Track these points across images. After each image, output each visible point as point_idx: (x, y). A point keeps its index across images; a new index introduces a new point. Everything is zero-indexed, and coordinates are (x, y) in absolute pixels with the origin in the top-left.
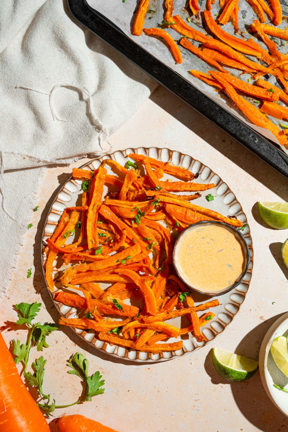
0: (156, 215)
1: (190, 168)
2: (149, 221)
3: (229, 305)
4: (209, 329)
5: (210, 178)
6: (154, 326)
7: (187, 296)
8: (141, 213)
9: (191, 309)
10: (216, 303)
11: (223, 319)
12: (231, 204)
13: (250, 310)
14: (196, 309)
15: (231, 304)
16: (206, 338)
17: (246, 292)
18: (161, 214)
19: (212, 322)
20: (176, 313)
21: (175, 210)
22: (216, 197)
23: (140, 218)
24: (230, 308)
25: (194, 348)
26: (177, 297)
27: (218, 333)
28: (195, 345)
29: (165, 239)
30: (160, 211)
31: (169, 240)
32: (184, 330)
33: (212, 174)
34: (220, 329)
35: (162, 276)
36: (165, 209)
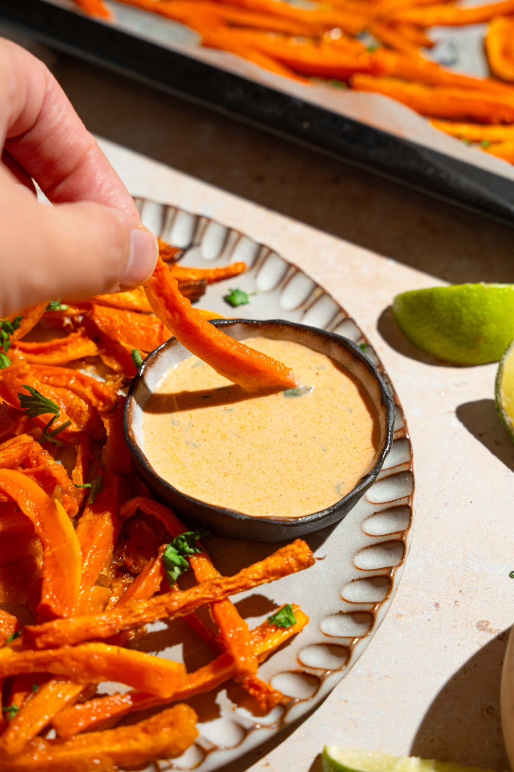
0: (65, 344)
1: (166, 233)
2: (42, 367)
3: (353, 586)
4: (295, 673)
5: (229, 248)
6: (74, 659)
7: (192, 550)
8: (11, 327)
9: (213, 584)
10: (300, 553)
11: (341, 634)
12: (306, 306)
13: (437, 605)
14: (229, 583)
15: (360, 579)
16: (285, 696)
17: (404, 531)
18: (79, 340)
19: (302, 649)
20: (156, 605)
21: (125, 320)
22: (254, 294)
23: (8, 340)
24: (360, 594)
25: (245, 732)
26: (155, 561)
27: (327, 670)
28: (247, 725)
29: (98, 405)
30: (75, 331)
31: (113, 398)
32: (197, 673)
33: (234, 236)
34: (334, 663)
35: (98, 509)
36: (93, 322)
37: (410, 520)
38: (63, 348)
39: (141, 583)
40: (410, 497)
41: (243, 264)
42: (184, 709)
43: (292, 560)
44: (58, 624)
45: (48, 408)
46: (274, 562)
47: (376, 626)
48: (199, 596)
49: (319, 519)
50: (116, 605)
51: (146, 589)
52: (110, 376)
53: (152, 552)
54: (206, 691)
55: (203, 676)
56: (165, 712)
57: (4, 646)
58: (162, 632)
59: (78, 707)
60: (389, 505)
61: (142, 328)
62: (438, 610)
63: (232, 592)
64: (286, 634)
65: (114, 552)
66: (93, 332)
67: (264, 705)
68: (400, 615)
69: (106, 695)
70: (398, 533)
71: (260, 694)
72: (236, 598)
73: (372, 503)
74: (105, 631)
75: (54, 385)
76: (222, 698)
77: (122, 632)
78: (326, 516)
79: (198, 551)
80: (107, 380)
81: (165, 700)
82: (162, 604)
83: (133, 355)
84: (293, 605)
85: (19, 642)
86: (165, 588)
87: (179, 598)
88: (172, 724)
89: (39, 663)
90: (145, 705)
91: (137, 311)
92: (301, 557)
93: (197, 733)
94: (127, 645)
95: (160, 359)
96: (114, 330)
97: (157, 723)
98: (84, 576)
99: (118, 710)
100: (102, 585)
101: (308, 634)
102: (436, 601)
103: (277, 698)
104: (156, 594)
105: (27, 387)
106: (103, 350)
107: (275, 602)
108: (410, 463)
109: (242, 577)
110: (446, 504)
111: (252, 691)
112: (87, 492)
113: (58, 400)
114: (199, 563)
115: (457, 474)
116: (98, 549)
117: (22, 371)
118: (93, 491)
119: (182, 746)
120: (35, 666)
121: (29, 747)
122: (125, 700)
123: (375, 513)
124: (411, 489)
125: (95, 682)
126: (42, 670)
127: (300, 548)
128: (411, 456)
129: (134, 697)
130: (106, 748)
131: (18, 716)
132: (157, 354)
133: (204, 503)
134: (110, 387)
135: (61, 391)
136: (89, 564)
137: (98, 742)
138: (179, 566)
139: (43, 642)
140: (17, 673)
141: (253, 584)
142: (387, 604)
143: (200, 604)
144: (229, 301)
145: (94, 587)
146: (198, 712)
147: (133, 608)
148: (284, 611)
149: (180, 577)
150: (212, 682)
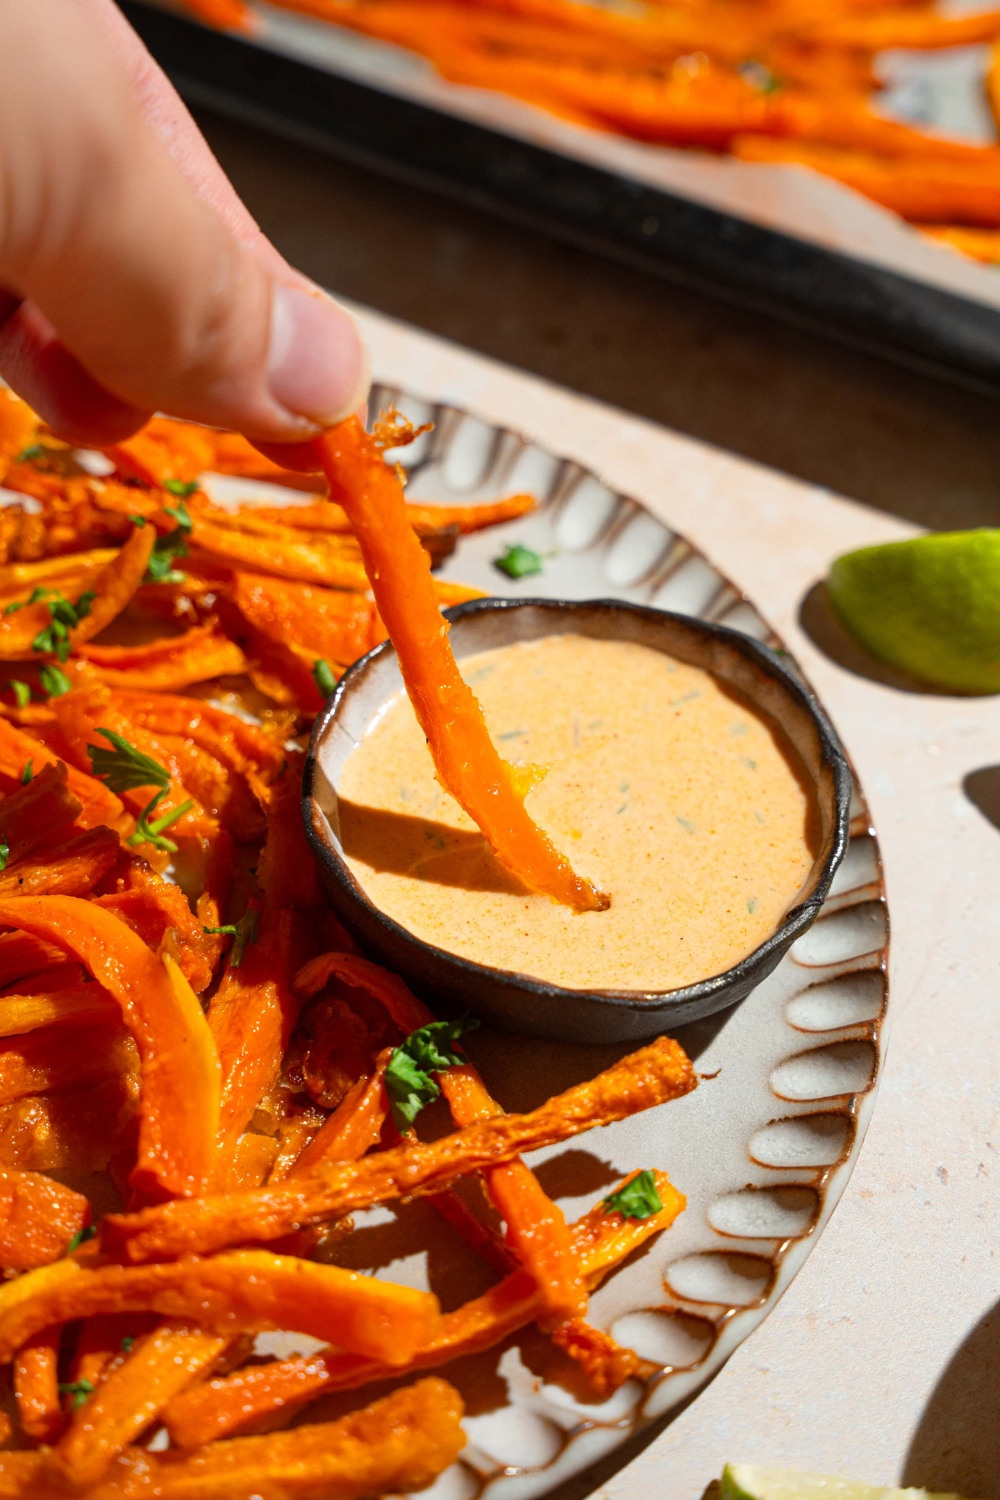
0: (180, 650)
2: (135, 695)
3: (770, 1133)
4: (661, 1312)
5: (500, 465)
6: (206, 1283)
7: (444, 1060)
8: (73, 614)
9: (490, 1129)
10: (667, 1064)
11: (751, 1231)
12: (658, 575)
13: (943, 1172)
14: (523, 1127)
15: (786, 1120)
16: (644, 1362)
17: (875, 1021)
18: (209, 643)
19: (674, 1262)
20: (373, 1173)
21: (299, 601)
22: (553, 555)
23: (67, 639)
24: (789, 1150)
25: (563, 1436)
26: (369, 1082)
27: (728, 1307)
28: (568, 1421)
29: (247, 770)
30: (200, 624)
31: (278, 755)
32: (460, 1313)
33: (510, 443)
34: (739, 1292)
35: (251, 977)
36: (235, 608)
37: (885, 999)
38: (175, 657)
39: (342, 1127)
40: (883, 953)
41: (528, 498)
42: (436, 1389)
43: (652, 1081)
44: (174, 1211)
45: (147, 774)
46: (614, 1083)
47: (824, 1215)
48: (462, 1153)
49: (705, 995)
50: (290, 1173)
51: (353, 1139)
52: (269, 714)
53: (363, 1064)
54: (479, 1349)
55: (472, 1320)
56: (398, 1395)
57: (62, 1256)
58: (384, 1228)
59: (217, 1385)
60: (839, 970)
61: (335, 618)
62: (944, 1182)
63: (528, 1145)
64: (639, 1233)
65: (283, 1064)
66: (234, 626)
67: (600, 1380)
68: (867, 1194)
69: (269, 1360)
70: (861, 1025)
71: (592, 1357)
72: (534, 1158)
73: (803, 965)
74: (270, 1225)
75: (158, 731)
76: (511, 1364)
77: (304, 1227)
78: (719, 989)
79: (457, 1061)
80: (264, 720)
81: (395, 1369)
82: (386, 1170)
83: (316, 670)
84: (655, 1172)
85: (92, 1248)
86: (391, 1137)
87: (422, 1158)
88: (412, 1421)
89: (134, 1291)
90: (353, 1379)
91: (322, 585)
92: (670, 1072)
93: (463, 1440)
94: (313, 1254)
95: (373, 677)
96: (277, 623)
97: (380, 1418)
98: (224, 1110)
99: (298, 1390)
100: (259, 1132)
101: (683, 1233)
102: (940, 1164)
103: (627, 1365)
104: (373, 1150)
105: (105, 733)
106: (256, 663)
107: (613, 1166)
108: (878, 884)
109: (550, 1114)
110: (951, 968)
111: (573, 1350)
112: (227, 941)
113: (166, 760)
114: (459, 1085)
115: (970, 907)
116: (251, 1058)
117: (95, 702)
118: (239, 940)
119: (432, 1465)
120: (126, 1298)
121: (115, 1470)
122: (312, 1369)
123: (812, 986)
124: (882, 938)
125: (249, 1331)
126: (141, 1306)
127: (666, 1054)
128: (880, 871)
129: (333, 1362)
130: (275, 1471)
131: (92, 1402)
132: (367, 667)
133: (470, 963)
134: (269, 733)
135: (172, 742)
136: (235, 1089)
137: (259, 1458)
138: (419, 1093)
139: (141, 1248)
140: (88, 1312)
141: (574, 1128)
142: (845, 1169)
143: (464, 1170)
144: (505, 567)
145: (243, 1136)
146: (464, 1396)
147: (327, 1178)
148: (637, 1185)
149: (420, 1114)
150: (492, 1331)
